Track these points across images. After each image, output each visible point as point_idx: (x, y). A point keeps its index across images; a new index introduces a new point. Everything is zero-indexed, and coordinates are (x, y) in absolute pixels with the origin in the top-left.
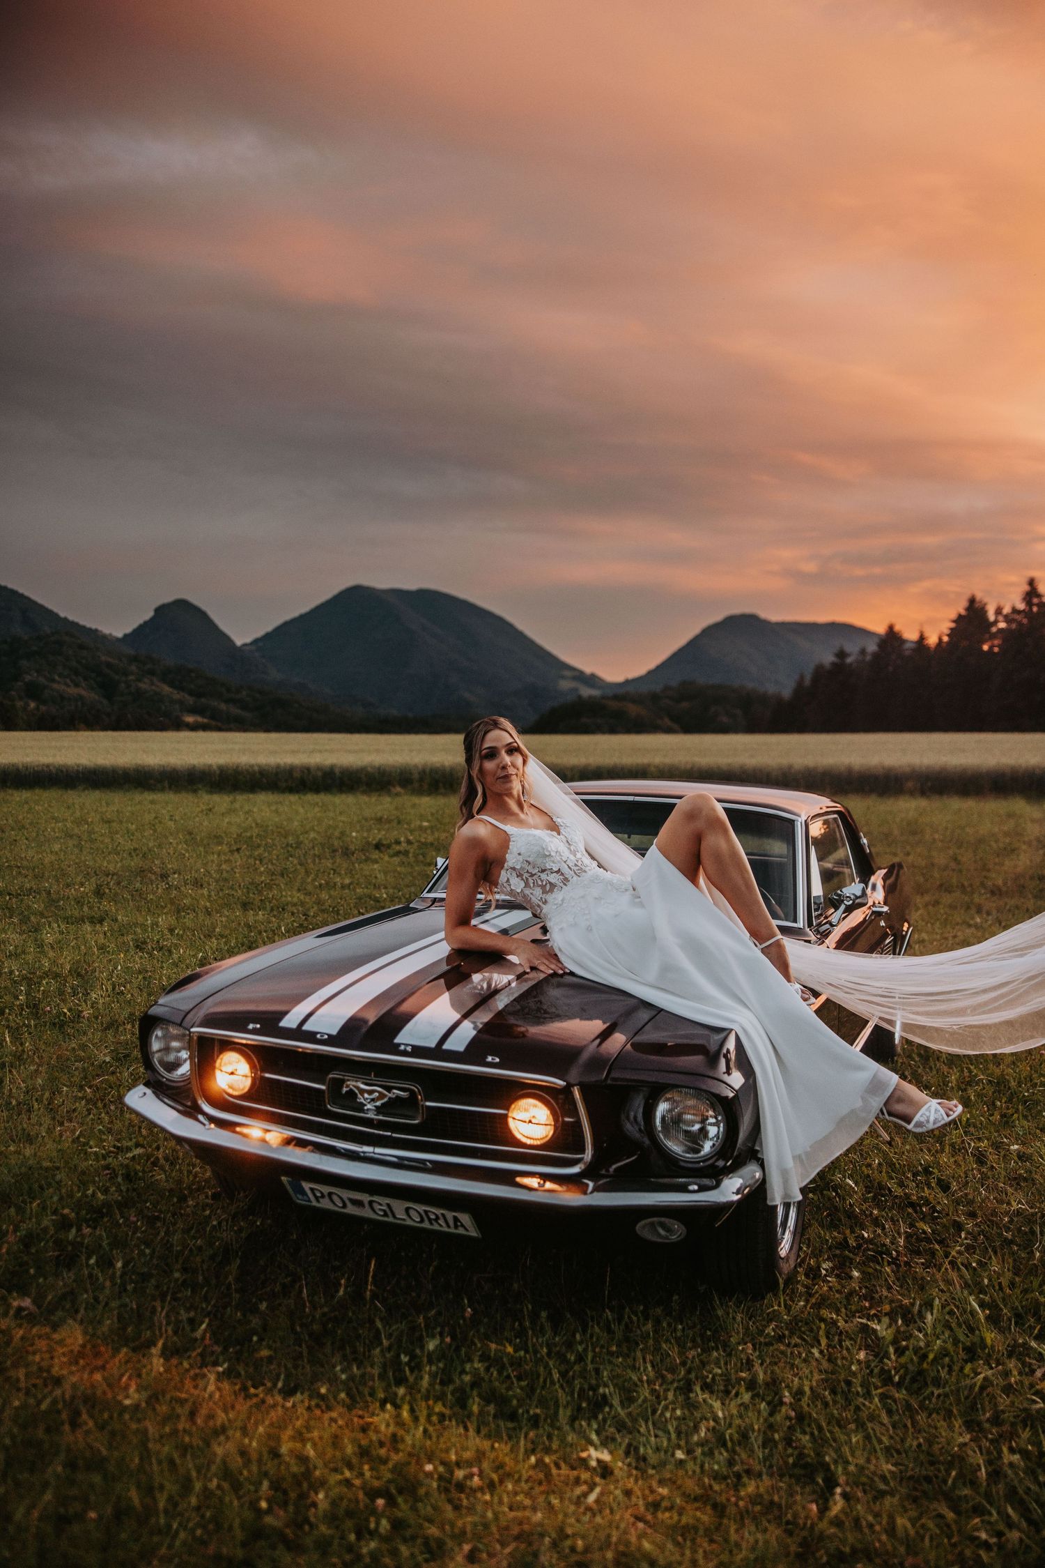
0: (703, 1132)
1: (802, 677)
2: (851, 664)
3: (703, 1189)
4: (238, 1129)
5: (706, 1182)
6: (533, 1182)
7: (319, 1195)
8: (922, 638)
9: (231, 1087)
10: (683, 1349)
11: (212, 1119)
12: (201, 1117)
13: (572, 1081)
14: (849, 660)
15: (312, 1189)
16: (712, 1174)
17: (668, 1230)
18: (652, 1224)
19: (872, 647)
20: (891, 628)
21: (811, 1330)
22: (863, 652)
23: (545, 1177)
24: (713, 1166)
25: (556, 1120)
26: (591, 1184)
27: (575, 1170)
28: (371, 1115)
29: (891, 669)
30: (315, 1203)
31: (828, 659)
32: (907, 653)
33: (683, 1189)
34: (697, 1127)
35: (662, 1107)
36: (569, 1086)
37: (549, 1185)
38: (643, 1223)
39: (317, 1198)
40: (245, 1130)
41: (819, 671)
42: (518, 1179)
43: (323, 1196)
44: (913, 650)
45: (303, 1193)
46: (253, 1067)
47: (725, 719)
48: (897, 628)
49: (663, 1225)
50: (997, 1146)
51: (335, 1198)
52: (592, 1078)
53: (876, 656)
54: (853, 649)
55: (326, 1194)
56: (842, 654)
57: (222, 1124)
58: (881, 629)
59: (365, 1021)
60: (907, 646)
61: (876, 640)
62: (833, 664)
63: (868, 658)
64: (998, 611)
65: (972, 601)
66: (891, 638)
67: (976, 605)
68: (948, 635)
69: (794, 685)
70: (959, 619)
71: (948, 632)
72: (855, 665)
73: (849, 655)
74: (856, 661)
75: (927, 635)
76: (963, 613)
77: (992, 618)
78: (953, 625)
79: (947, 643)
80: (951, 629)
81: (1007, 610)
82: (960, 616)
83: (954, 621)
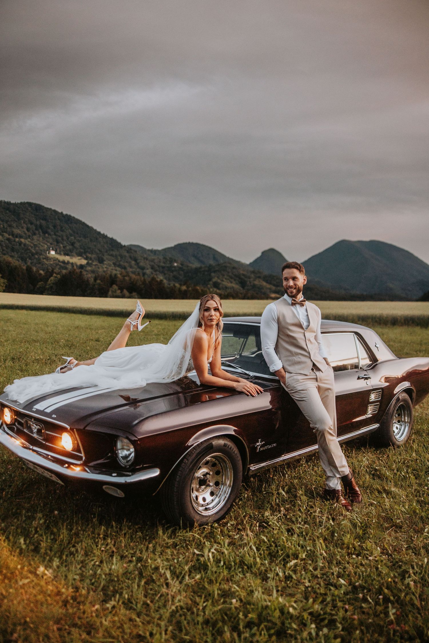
9: (7, 420)
16: (133, 470)
17: (116, 491)
25: (73, 441)
26: (88, 469)
28: (35, 435)
36: (72, 429)
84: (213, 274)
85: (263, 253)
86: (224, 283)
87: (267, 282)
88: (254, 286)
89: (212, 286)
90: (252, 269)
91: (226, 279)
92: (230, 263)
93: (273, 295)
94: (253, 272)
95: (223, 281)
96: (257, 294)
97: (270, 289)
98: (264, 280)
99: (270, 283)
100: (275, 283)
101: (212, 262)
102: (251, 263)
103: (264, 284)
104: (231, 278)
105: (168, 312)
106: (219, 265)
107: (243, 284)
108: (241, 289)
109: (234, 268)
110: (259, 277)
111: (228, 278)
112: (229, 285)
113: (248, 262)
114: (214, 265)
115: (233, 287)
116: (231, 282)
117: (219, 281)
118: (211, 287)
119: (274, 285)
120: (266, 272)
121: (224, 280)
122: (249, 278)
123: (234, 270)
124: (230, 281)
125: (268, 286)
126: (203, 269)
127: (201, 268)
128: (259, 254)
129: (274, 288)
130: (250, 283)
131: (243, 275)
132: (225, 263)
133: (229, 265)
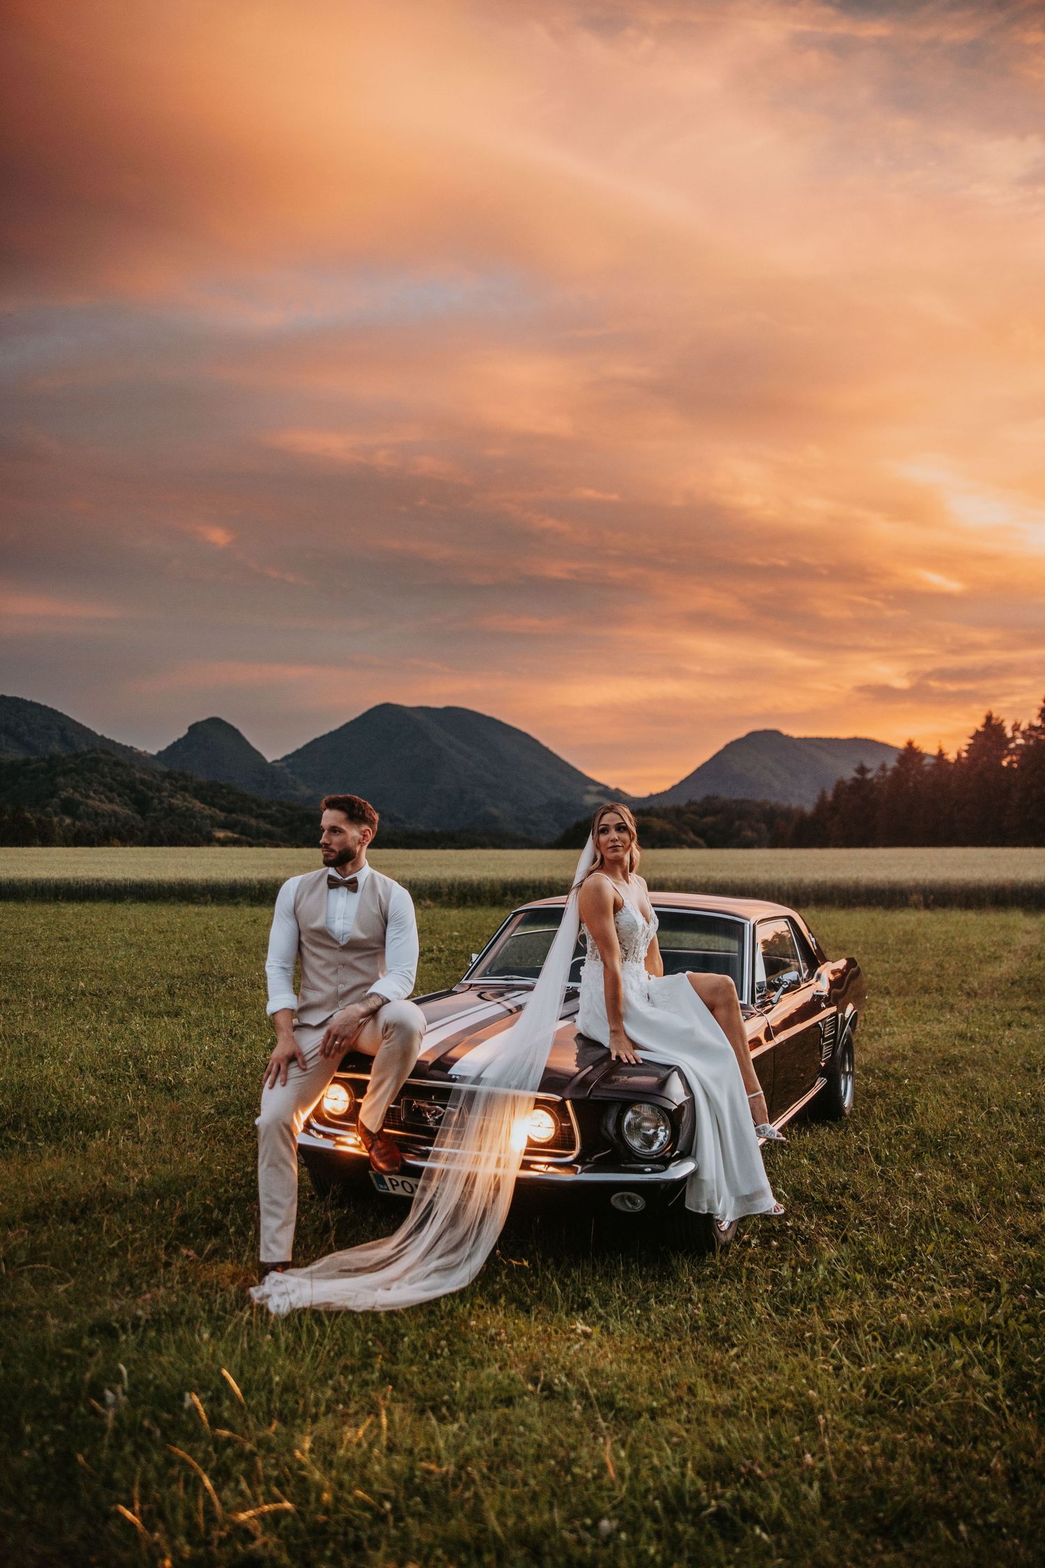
0: (656, 1135)
1: (824, 793)
2: (871, 780)
3: (654, 1171)
4: (338, 1139)
5: (658, 1166)
6: (541, 1167)
7: (394, 1183)
8: (941, 753)
9: (334, 1109)
10: (645, 1282)
11: (319, 1132)
12: (311, 1131)
13: (566, 1096)
14: (869, 776)
15: (390, 1179)
16: (664, 1161)
17: (634, 1203)
18: (622, 1196)
19: (892, 763)
20: (910, 744)
21: (737, 1274)
22: (883, 768)
23: (549, 1164)
24: (663, 1157)
25: (556, 1125)
26: (580, 1168)
27: (570, 1158)
28: (431, 1125)
29: (911, 784)
30: (391, 1191)
31: (849, 774)
32: (927, 768)
33: (642, 1171)
34: (652, 1131)
35: (629, 1116)
36: (563, 1101)
37: (551, 1169)
38: (615, 1196)
39: (393, 1186)
40: (343, 1139)
41: (840, 785)
42: (532, 1166)
43: (398, 1185)
44: (934, 765)
45: (385, 1183)
46: (350, 1095)
48: (915, 745)
49: (630, 1199)
50: (905, 1174)
51: (406, 1185)
52: (580, 1096)
53: (895, 770)
54: (872, 764)
55: (400, 1181)
56: (862, 770)
57: (326, 1135)
58: (901, 744)
59: (427, 1062)
60: (927, 761)
61: (896, 755)
62: (855, 779)
63: (889, 773)
64: (1016, 728)
65: (989, 718)
66: (911, 754)
67: (993, 722)
68: (966, 751)
69: (816, 801)
70: (977, 735)
71: (966, 748)
72: (875, 780)
73: (869, 771)
74: (877, 776)
75: (945, 750)
76: (981, 729)
77: (1009, 734)
78: (971, 741)
79: (966, 758)
80: (969, 745)
81: (1024, 726)
82: (978, 732)
83: (972, 738)
84: (61, 780)
85: (192, 728)
86: (90, 802)
87: (203, 801)
88: (171, 810)
89: (58, 810)
90: (166, 769)
91: (95, 792)
92: (107, 753)
93: (220, 834)
94: (168, 776)
95: (88, 797)
96: (181, 830)
97: (211, 817)
98: (196, 797)
99: (213, 805)
100: (223, 802)
101: (56, 748)
102: (160, 753)
103: (198, 805)
104: (111, 790)
105: (20, 880)
106: (77, 756)
107: (141, 805)
108: (138, 817)
109: (117, 764)
110: (185, 789)
111: (101, 789)
112: (107, 807)
113: (154, 753)
114: (63, 755)
115: (115, 812)
116: (111, 801)
117: (77, 796)
118: (56, 814)
119: (222, 809)
120: (202, 778)
121: (92, 794)
122: (159, 790)
123: (119, 770)
124: (106, 797)
125: (208, 811)
126: (31, 767)
127: (27, 762)
128: (183, 732)
129: (222, 816)
130: (161, 802)
131: (143, 782)
132: (94, 750)
133: (103, 756)
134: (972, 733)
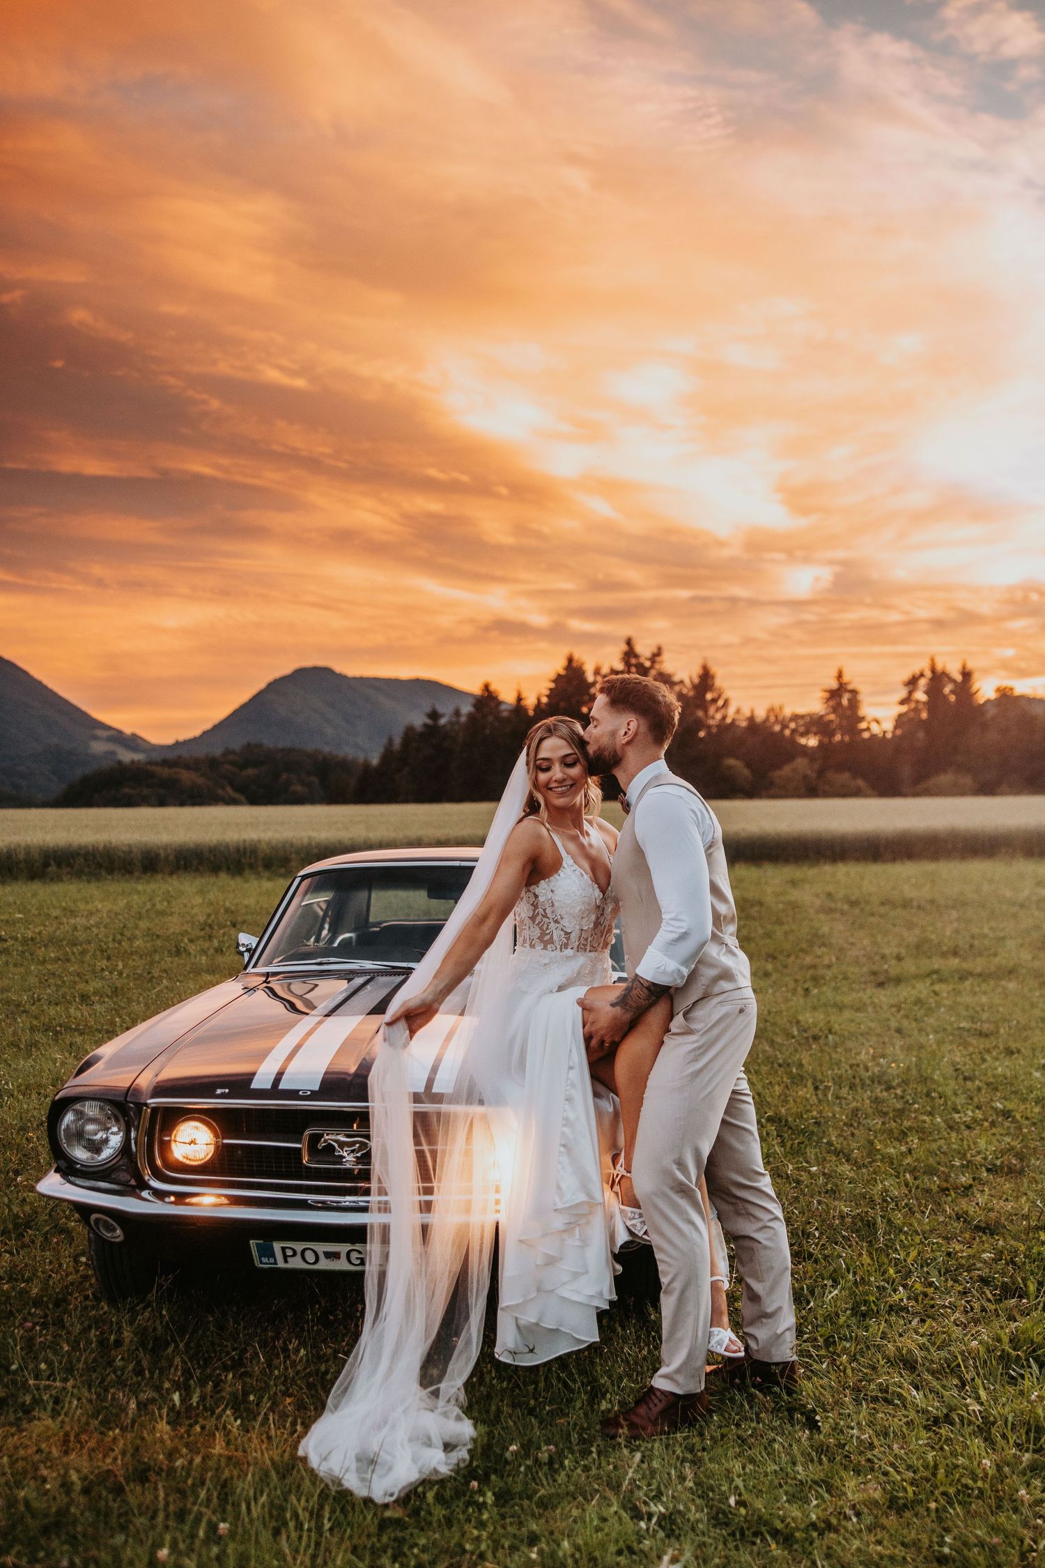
1: (391, 741)
2: (444, 726)
8: (519, 699)
14: (443, 721)
19: (466, 709)
20: (486, 688)
22: (457, 713)
29: (487, 731)
31: (419, 720)
32: (505, 714)
41: (409, 732)
44: (511, 711)
47: (298, 788)
48: (493, 688)
53: (470, 716)
54: (446, 710)
56: (434, 716)
58: (475, 688)
60: (503, 707)
61: (472, 701)
62: (426, 725)
63: (463, 719)
64: (597, 672)
65: (570, 660)
66: (487, 700)
67: (574, 664)
68: (547, 696)
69: (382, 750)
70: (558, 679)
71: (548, 692)
72: (449, 727)
73: (442, 716)
74: (451, 723)
75: (524, 695)
76: (562, 672)
77: (590, 678)
78: (552, 685)
79: (546, 704)
80: (550, 689)
81: (605, 670)
82: (559, 676)
83: (554, 681)
134: (553, 675)
